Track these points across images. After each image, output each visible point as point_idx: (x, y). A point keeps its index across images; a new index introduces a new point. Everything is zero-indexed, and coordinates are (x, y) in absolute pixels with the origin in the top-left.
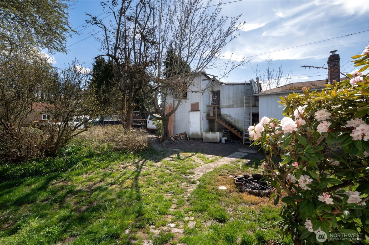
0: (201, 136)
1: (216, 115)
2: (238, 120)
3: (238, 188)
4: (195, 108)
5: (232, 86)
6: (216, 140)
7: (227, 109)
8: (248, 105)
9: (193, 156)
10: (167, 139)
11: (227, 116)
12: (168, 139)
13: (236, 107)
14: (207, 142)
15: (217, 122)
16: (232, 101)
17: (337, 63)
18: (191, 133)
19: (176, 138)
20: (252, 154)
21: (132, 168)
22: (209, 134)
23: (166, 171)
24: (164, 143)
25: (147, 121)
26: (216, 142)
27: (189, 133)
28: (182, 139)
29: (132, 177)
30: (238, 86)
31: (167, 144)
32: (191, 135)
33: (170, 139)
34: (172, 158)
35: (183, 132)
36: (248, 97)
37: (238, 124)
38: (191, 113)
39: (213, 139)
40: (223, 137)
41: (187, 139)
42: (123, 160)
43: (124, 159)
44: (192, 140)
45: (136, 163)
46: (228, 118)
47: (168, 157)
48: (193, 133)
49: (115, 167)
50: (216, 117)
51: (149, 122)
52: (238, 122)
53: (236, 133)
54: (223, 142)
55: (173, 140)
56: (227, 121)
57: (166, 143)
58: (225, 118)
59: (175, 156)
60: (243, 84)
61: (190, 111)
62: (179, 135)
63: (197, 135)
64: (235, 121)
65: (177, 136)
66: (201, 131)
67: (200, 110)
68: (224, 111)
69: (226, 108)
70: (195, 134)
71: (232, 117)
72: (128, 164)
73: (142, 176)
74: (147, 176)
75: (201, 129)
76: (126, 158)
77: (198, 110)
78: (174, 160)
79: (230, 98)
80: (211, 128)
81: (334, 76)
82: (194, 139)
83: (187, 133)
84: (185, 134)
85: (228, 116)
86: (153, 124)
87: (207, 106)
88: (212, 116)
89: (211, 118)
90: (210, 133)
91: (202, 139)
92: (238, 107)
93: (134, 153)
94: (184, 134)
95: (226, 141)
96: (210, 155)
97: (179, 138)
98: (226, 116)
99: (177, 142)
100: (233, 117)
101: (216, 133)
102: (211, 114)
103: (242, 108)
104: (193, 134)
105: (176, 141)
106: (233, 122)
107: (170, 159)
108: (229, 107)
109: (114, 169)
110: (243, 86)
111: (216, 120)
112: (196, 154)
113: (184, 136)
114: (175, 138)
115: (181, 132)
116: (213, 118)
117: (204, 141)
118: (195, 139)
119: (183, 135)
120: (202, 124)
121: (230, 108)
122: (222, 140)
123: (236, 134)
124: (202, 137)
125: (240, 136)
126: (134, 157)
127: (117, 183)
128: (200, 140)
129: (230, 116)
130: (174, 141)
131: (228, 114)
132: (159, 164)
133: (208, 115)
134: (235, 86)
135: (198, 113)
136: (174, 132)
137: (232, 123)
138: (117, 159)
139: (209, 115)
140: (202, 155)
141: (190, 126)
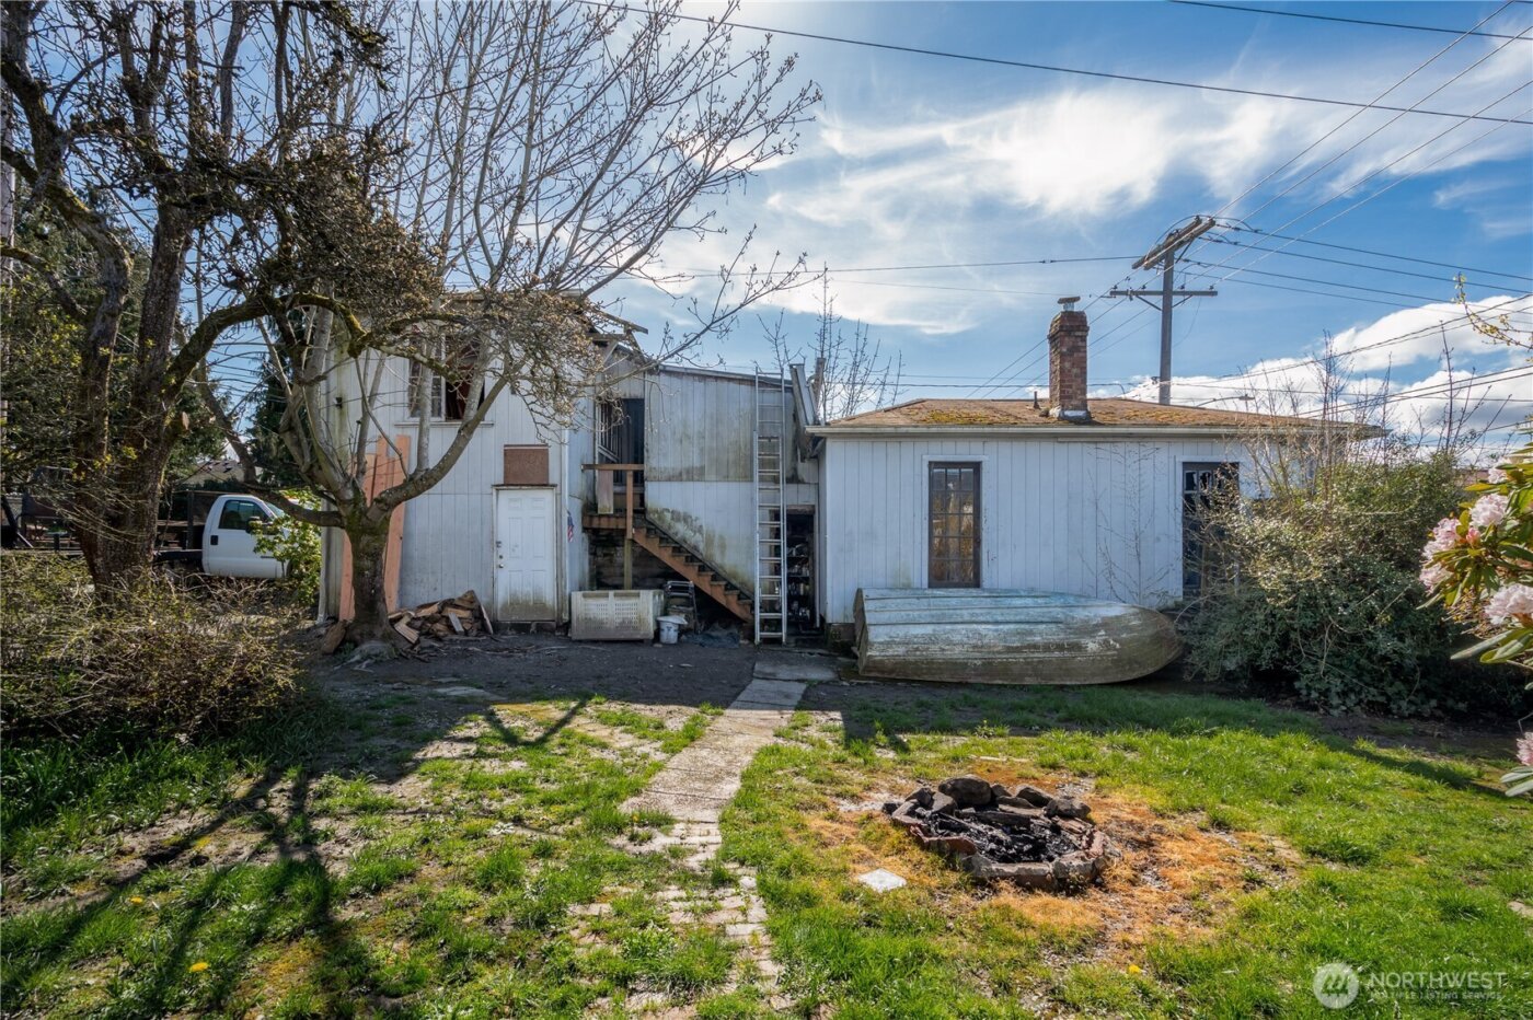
0: (561, 610)
1: (630, 513)
2: (721, 537)
3: (954, 869)
4: (524, 469)
5: (700, 385)
6: (635, 629)
7: (676, 485)
8: (769, 472)
9: (578, 720)
10: (372, 636)
11: (676, 516)
12: (379, 632)
13: (713, 477)
14: (595, 642)
15: (633, 542)
16: (696, 450)
17: (1080, 344)
18: (502, 596)
19: (424, 626)
20: (821, 683)
21: (232, 846)
22: (603, 601)
23: (495, 832)
24: (357, 657)
25: (201, 529)
26: (639, 637)
27: (493, 598)
28: (459, 627)
29: (283, 923)
30: (724, 385)
31: (378, 661)
32: (505, 608)
33: (391, 636)
34: (468, 740)
35: (460, 594)
36: (770, 439)
37: (723, 553)
38: (505, 495)
39: (624, 625)
40: (665, 613)
41: (484, 628)
42: (124, 798)
43: (134, 785)
44: (511, 635)
45: (248, 803)
46: (680, 530)
47: (442, 739)
48: (513, 595)
49: (73, 860)
50: (630, 521)
51: (214, 540)
52: (723, 547)
53: (718, 594)
54: (670, 635)
55: (412, 635)
56: (676, 538)
57: (369, 657)
58: (665, 527)
59: (476, 727)
60: (748, 381)
61: (498, 487)
62: (435, 608)
63: (540, 606)
64: (709, 542)
65: (425, 612)
66: (559, 587)
67: (554, 486)
68: (659, 496)
69: (670, 479)
70: (527, 602)
71: (698, 523)
72: (183, 825)
73: (355, 896)
74: (389, 887)
75: (560, 576)
76: (144, 777)
77: (544, 485)
78: (490, 749)
79: (688, 437)
80: (599, 573)
81: (1070, 386)
82: (521, 628)
83: (483, 600)
84: (470, 603)
85: (678, 520)
86: (256, 550)
87: (588, 467)
88: (608, 516)
89: (604, 524)
90: (607, 596)
91: (566, 626)
92: (726, 478)
93: (196, 740)
94: (466, 605)
95: (682, 631)
96: (653, 704)
97: (439, 626)
98: (668, 516)
99: (432, 647)
100: (702, 522)
101: (638, 595)
102: (606, 504)
103: (749, 484)
104: (514, 604)
105: (427, 642)
106: (701, 547)
107: (459, 748)
108: (684, 477)
109: (74, 882)
110: (744, 388)
111: (629, 536)
112: (582, 705)
113: (466, 614)
114: (418, 624)
115: (447, 596)
116: (613, 526)
117: (575, 634)
118: (529, 626)
119: (457, 607)
120: (567, 550)
121: (688, 480)
122: (664, 626)
123: (722, 600)
124: (566, 617)
125: (736, 609)
126: (213, 766)
127: (182, 1001)
128: (552, 632)
129: (686, 519)
130: (418, 641)
131: (681, 509)
132: (411, 789)
133: (590, 508)
134: (712, 385)
135: (547, 496)
136: (402, 593)
137: (696, 548)
138: (66, 798)
139: (596, 510)
140: (615, 708)
141: (500, 562)
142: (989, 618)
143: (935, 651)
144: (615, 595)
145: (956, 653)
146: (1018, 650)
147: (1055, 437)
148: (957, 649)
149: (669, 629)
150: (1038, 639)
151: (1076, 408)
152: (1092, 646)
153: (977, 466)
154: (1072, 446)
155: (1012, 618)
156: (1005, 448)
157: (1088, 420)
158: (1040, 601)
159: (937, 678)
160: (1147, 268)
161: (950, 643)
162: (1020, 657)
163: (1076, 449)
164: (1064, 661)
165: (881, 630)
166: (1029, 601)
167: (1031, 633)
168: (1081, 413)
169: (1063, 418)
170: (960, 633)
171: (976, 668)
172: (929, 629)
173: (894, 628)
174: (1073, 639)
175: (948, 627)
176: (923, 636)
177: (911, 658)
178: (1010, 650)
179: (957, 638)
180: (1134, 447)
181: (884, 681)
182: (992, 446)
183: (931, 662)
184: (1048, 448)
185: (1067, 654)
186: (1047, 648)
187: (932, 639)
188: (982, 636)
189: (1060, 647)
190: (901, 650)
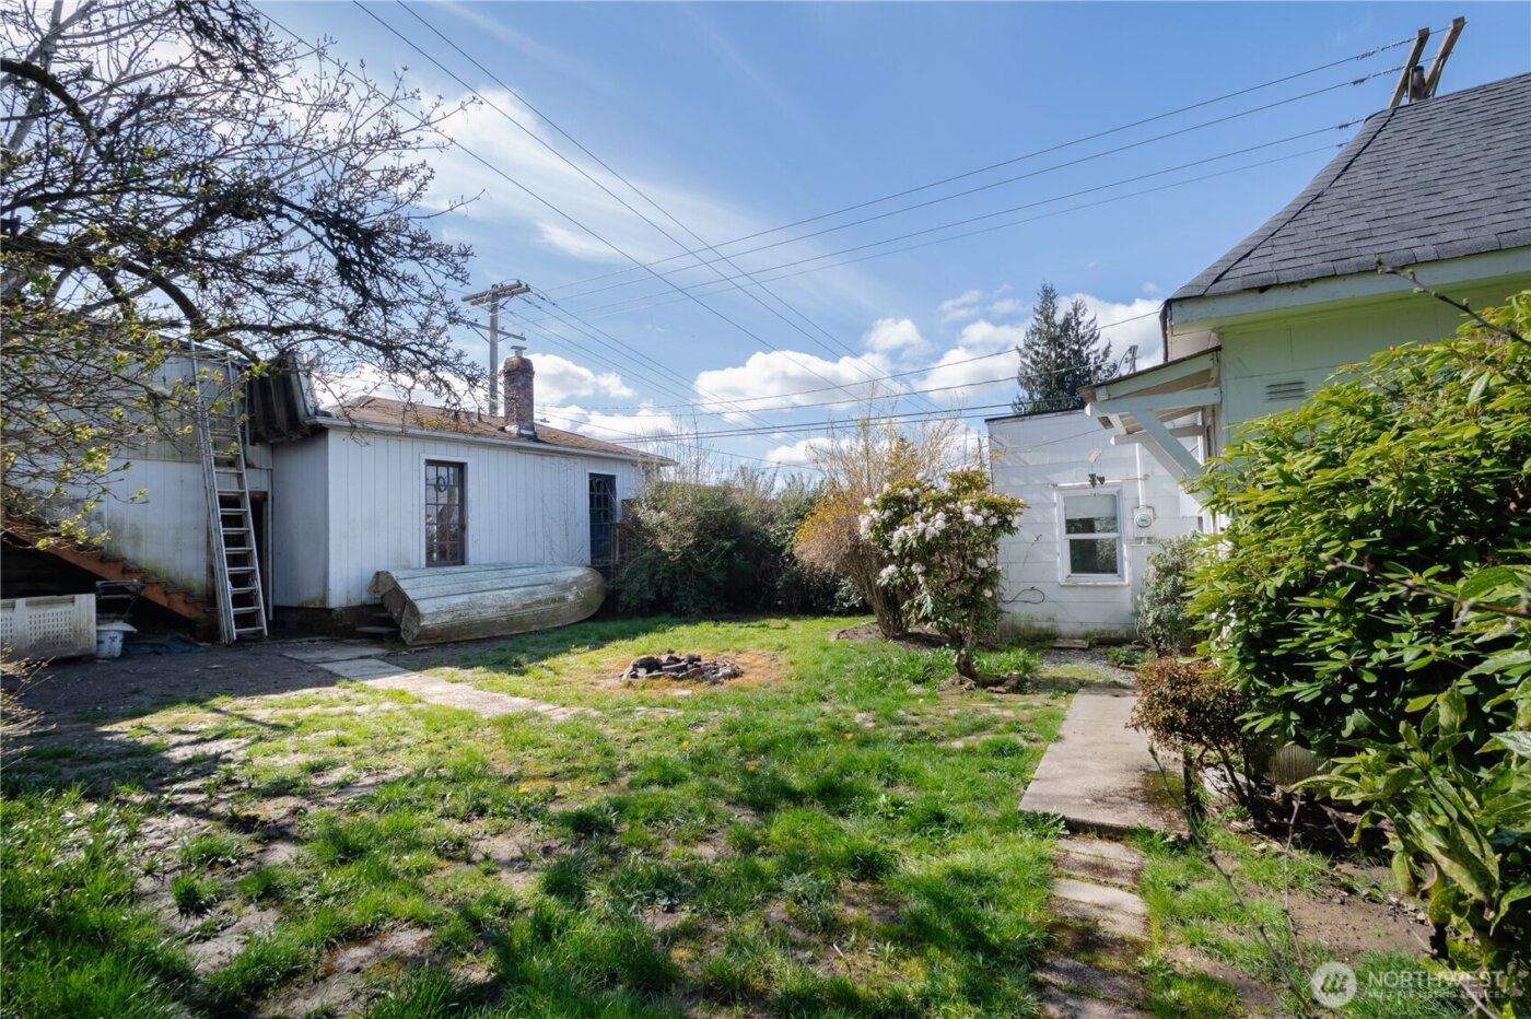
2: (135, 527)
6: (71, 645)
22: (4, 614)
26: (73, 654)
39: (49, 641)
40: (105, 621)
52: (136, 538)
54: (115, 646)
81: (523, 412)
101: (73, 601)
123: (161, 600)
125: (182, 608)
142: (504, 585)
143: (474, 615)
144: (27, 604)
145: (489, 614)
146: (529, 606)
147: (518, 449)
148: (490, 611)
149: (113, 639)
150: (540, 596)
151: (527, 429)
152: (571, 597)
153: (461, 467)
154: (528, 456)
155: (518, 584)
156: (483, 453)
157: (534, 438)
158: (532, 570)
159: (473, 637)
160: (473, 304)
161: (485, 607)
162: (530, 611)
163: (530, 459)
164: (555, 609)
165: (426, 603)
166: (525, 571)
167: (535, 593)
168: (530, 433)
169: (520, 435)
170: (489, 598)
171: (502, 624)
172: (465, 598)
173: (437, 600)
174: (560, 594)
175: (479, 595)
176: (463, 604)
177: (457, 623)
178: (526, 606)
179: (488, 603)
180: (563, 461)
181: (438, 645)
182: (474, 450)
183: (471, 624)
184: (512, 455)
185: (557, 605)
186: (546, 602)
187: (470, 606)
188: (505, 600)
189: (554, 601)
190: (447, 618)
